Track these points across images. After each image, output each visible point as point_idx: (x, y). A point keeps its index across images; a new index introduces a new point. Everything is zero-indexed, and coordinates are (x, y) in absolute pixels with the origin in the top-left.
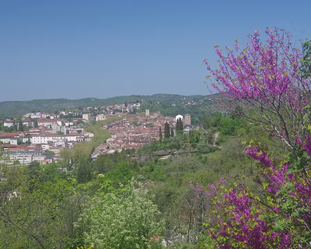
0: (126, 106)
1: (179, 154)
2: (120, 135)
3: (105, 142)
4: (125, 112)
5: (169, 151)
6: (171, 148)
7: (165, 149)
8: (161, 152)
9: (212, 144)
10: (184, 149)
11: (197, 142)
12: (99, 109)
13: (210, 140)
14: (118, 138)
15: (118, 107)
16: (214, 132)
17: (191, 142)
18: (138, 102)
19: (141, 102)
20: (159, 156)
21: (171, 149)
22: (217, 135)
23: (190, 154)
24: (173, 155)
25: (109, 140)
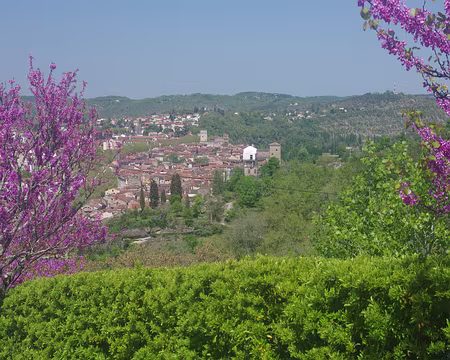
0: (172, 118)
1: (164, 236)
2: (134, 182)
3: (103, 195)
4: (166, 131)
5: (148, 229)
6: (151, 225)
7: (141, 226)
8: (135, 231)
9: (219, 220)
10: (173, 227)
11: (195, 216)
12: (119, 123)
13: (216, 214)
14: (127, 189)
15: (156, 120)
16: (227, 200)
17: (185, 217)
18: (196, 111)
19: (202, 111)
20: (132, 238)
21: (151, 227)
22: (229, 206)
23: (181, 237)
24: (154, 237)
25: (110, 191)
